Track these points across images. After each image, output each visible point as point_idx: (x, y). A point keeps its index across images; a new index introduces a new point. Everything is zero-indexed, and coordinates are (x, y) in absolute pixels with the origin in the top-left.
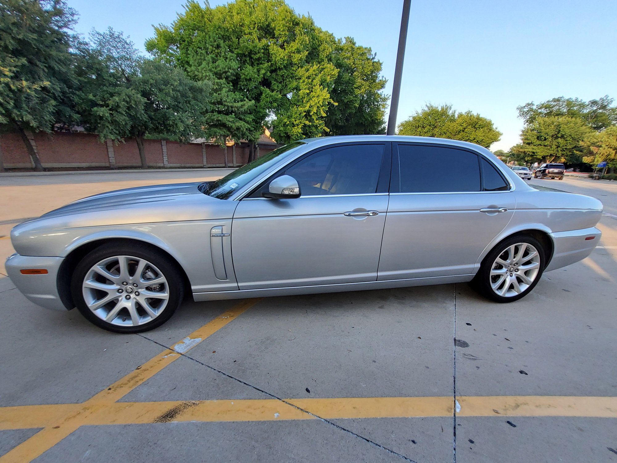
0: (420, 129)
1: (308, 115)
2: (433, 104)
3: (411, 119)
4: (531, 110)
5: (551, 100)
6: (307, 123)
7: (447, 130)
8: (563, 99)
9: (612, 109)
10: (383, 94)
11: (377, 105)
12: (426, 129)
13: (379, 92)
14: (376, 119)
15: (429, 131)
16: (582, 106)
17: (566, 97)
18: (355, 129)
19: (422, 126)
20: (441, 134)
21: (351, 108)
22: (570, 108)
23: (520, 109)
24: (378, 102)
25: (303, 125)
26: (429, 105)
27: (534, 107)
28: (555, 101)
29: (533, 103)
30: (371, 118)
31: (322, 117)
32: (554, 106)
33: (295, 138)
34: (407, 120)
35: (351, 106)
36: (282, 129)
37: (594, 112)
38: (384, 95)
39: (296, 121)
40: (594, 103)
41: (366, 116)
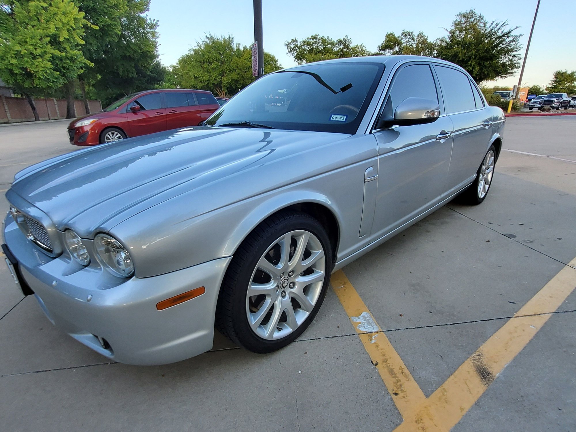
0: (206, 65)
1: (54, 41)
2: (213, 35)
3: (192, 53)
4: (296, 46)
5: (310, 37)
6: (57, 52)
7: (236, 66)
8: (319, 37)
9: (352, 49)
10: (148, 18)
11: (144, 33)
12: (213, 65)
13: (142, 15)
14: (148, 51)
15: (218, 68)
16: (333, 44)
17: (321, 36)
18: (123, 64)
19: (208, 61)
20: (230, 71)
21: (111, 36)
22: (325, 46)
23: (288, 45)
24: (144, 29)
25: (51, 55)
26: (208, 36)
27: (299, 44)
28: (313, 39)
29: (297, 39)
30: (141, 50)
31: (78, 45)
32: (313, 43)
33: (43, 76)
34: (187, 54)
35: (111, 33)
36: (14, 61)
37: (342, 50)
38: (150, 19)
39: (36, 49)
40: (340, 42)
41: (134, 48)
